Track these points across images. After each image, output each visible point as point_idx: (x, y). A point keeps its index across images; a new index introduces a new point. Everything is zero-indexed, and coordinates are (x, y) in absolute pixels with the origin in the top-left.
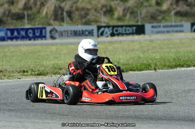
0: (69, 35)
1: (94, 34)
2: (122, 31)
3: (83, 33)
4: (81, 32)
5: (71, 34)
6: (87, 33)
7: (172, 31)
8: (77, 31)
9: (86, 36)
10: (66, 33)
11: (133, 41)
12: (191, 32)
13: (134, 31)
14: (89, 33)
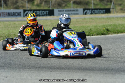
0: (5, 15)
1: (21, 15)
2: (39, 13)
3: (14, 14)
4: (13, 14)
5: (6, 15)
6: (17, 14)
7: (71, 14)
8: (10, 13)
9: (16, 16)
10: (3, 14)
11: (46, 20)
12: (83, 14)
13: (47, 14)
14: (18, 14)
